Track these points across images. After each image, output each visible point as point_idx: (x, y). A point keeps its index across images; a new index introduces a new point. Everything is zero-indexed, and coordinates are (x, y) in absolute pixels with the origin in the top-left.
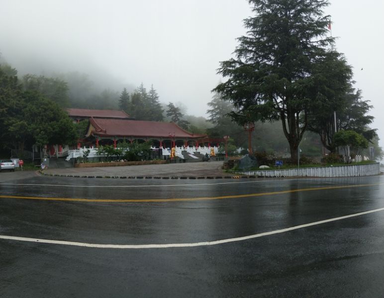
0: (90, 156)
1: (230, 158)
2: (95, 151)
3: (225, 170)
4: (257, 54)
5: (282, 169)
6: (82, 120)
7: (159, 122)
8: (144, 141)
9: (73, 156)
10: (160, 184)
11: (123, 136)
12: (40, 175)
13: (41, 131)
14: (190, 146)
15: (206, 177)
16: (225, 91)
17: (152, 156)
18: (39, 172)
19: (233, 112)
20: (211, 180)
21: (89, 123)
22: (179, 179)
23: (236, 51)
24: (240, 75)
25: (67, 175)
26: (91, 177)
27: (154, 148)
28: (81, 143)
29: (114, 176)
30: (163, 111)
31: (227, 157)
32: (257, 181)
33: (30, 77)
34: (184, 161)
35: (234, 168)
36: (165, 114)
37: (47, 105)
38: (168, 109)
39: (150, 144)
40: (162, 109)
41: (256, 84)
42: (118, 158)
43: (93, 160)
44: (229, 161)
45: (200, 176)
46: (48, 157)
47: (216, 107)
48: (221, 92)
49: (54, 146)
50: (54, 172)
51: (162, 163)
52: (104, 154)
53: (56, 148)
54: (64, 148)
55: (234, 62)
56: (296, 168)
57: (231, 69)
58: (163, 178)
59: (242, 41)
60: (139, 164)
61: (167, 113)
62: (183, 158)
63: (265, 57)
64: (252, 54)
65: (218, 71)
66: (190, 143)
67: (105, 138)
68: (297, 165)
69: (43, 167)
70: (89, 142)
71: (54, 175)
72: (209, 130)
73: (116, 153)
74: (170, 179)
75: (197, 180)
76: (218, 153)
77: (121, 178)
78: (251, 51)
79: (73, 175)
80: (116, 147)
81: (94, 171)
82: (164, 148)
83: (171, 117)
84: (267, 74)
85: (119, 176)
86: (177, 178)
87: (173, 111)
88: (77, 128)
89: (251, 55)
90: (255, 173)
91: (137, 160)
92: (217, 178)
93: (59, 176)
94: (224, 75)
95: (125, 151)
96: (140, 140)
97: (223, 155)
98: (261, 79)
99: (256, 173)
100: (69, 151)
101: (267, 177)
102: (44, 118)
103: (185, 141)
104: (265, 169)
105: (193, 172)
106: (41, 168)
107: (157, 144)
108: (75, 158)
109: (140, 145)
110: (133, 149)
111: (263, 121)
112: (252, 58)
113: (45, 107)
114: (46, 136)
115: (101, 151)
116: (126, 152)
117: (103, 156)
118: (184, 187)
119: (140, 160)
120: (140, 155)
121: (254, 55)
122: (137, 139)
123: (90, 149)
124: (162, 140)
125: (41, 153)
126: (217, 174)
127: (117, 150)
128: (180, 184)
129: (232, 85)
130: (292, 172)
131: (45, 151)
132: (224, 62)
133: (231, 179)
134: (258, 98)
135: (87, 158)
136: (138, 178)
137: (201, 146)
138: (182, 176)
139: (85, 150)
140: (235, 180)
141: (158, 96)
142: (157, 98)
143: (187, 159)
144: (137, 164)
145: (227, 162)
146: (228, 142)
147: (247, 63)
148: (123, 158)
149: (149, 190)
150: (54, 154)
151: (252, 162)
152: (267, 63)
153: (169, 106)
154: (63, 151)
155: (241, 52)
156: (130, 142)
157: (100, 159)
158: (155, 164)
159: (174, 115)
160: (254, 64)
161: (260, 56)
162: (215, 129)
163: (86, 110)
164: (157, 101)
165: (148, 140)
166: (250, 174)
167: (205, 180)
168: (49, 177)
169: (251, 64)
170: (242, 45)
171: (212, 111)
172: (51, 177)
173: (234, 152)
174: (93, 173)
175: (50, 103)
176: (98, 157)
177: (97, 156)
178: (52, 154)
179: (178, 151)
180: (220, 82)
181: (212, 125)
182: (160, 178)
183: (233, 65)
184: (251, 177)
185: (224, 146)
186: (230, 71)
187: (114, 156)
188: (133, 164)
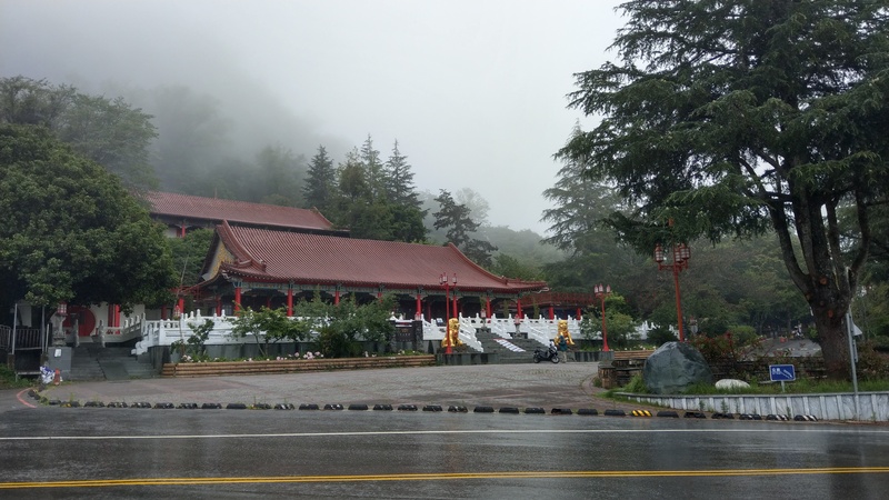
0: (214, 338)
1: (618, 354)
2: (229, 326)
3: (606, 391)
4: (681, 41)
5: (793, 391)
6: (193, 229)
7: (413, 243)
8: (374, 298)
9: (157, 339)
10: (416, 425)
11: (314, 283)
12: (31, 405)
13: (49, 255)
14: (500, 316)
15: (548, 408)
16: (593, 154)
17: (393, 343)
18: (32, 394)
19: (618, 214)
20: (565, 417)
21: (216, 240)
22: (471, 413)
23: (618, 42)
24: (635, 107)
25: (130, 402)
26: (212, 407)
27: (401, 319)
28: (186, 299)
29: (281, 402)
30: (425, 213)
31: (606, 349)
32: (712, 429)
33: (24, 86)
34: (484, 358)
35: (631, 385)
36: (429, 222)
37: (77, 176)
38: (438, 208)
39: (388, 307)
40: (423, 208)
41: (684, 127)
42: (297, 347)
43: (223, 353)
44: (615, 363)
45: (531, 406)
46: (71, 344)
47: (570, 201)
48: (581, 158)
49: (94, 308)
50: (86, 393)
51: (422, 365)
52: (256, 336)
53: (100, 314)
54: (127, 315)
55: (616, 71)
56: (847, 389)
57: (607, 91)
58: (425, 409)
59: (633, 12)
60: (356, 368)
61: (435, 220)
62: (481, 350)
63: (707, 46)
64: (668, 42)
65: (571, 99)
66: (500, 305)
67: (262, 287)
68: (850, 380)
69: (47, 378)
70: (214, 296)
71: (82, 402)
72: (549, 267)
73: (292, 333)
74: (445, 413)
75: (521, 416)
76: (582, 337)
77: (302, 408)
78: (664, 35)
79: (153, 400)
80: (293, 314)
81: (223, 387)
82: (428, 319)
83: (446, 230)
84: (716, 96)
85: (297, 403)
86: (463, 410)
87: (450, 214)
88: (178, 252)
89: (663, 47)
90: (702, 404)
91: (352, 355)
92: (583, 413)
93: (102, 405)
94: (589, 110)
95: (318, 324)
96: (363, 294)
97: (595, 343)
98: (698, 111)
99: (705, 401)
100: (146, 323)
101: (744, 417)
102: (65, 215)
103: (484, 298)
104: (735, 392)
105: (510, 392)
106: (41, 381)
107: (407, 306)
108: (165, 347)
109: (363, 308)
110: (341, 321)
111: (714, 236)
112: (667, 54)
113: (71, 181)
114: (66, 274)
115: (248, 325)
116: (319, 330)
117: (254, 341)
118: (486, 436)
119: (361, 355)
120: (361, 339)
121: (672, 46)
122: (355, 290)
123: (214, 318)
124: (423, 295)
125: (45, 330)
126: (582, 401)
127: (296, 322)
128: (473, 428)
129: (614, 136)
130: (832, 406)
131: (58, 323)
132: (586, 73)
133: (627, 420)
134: (694, 168)
135: (204, 347)
136: (352, 408)
137: (531, 317)
138: (480, 405)
139: (200, 320)
140: (639, 422)
141: (410, 171)
142: (409, 177)
143: (490, 354)
144: (351, 365)
145: (609, 365)
146: (609, 303)
147: (654, 72)
148: (312, 347)
149: (384, 445)
150: (94, 333)
151: (689, 366)
152: (714, 62)
153: (440, 199)
154: (125, 323)
155: (631, 42)
156: (333, 300)
157: (243, 350)
158: (404, 365)
159: (454, 226)
160: (675, 69)
161: (689, 47)
162: (569, 265)
163: (209, 202)
164: (409, 186)
165: (385, 295)
166: (684, 404)
167: (548, 419)
168: (65, 409)
169: (665, 72)
170: (634, 23)
171: (558, 213)
172: (74, 410)
173: (628, 336)
174: (220, 393)
175: (89, 171)
176: (236, 346)
177: (234, 342)
178: (85, 332)
179: (467, 330)
180: (579, 131)
181: (559, 255)
182: (415, 409)
183: (613, 79)
184: (690, 414)
185: (597, 316)
186: (603, 98)
187: (286, 340)
188: (341, 368)
